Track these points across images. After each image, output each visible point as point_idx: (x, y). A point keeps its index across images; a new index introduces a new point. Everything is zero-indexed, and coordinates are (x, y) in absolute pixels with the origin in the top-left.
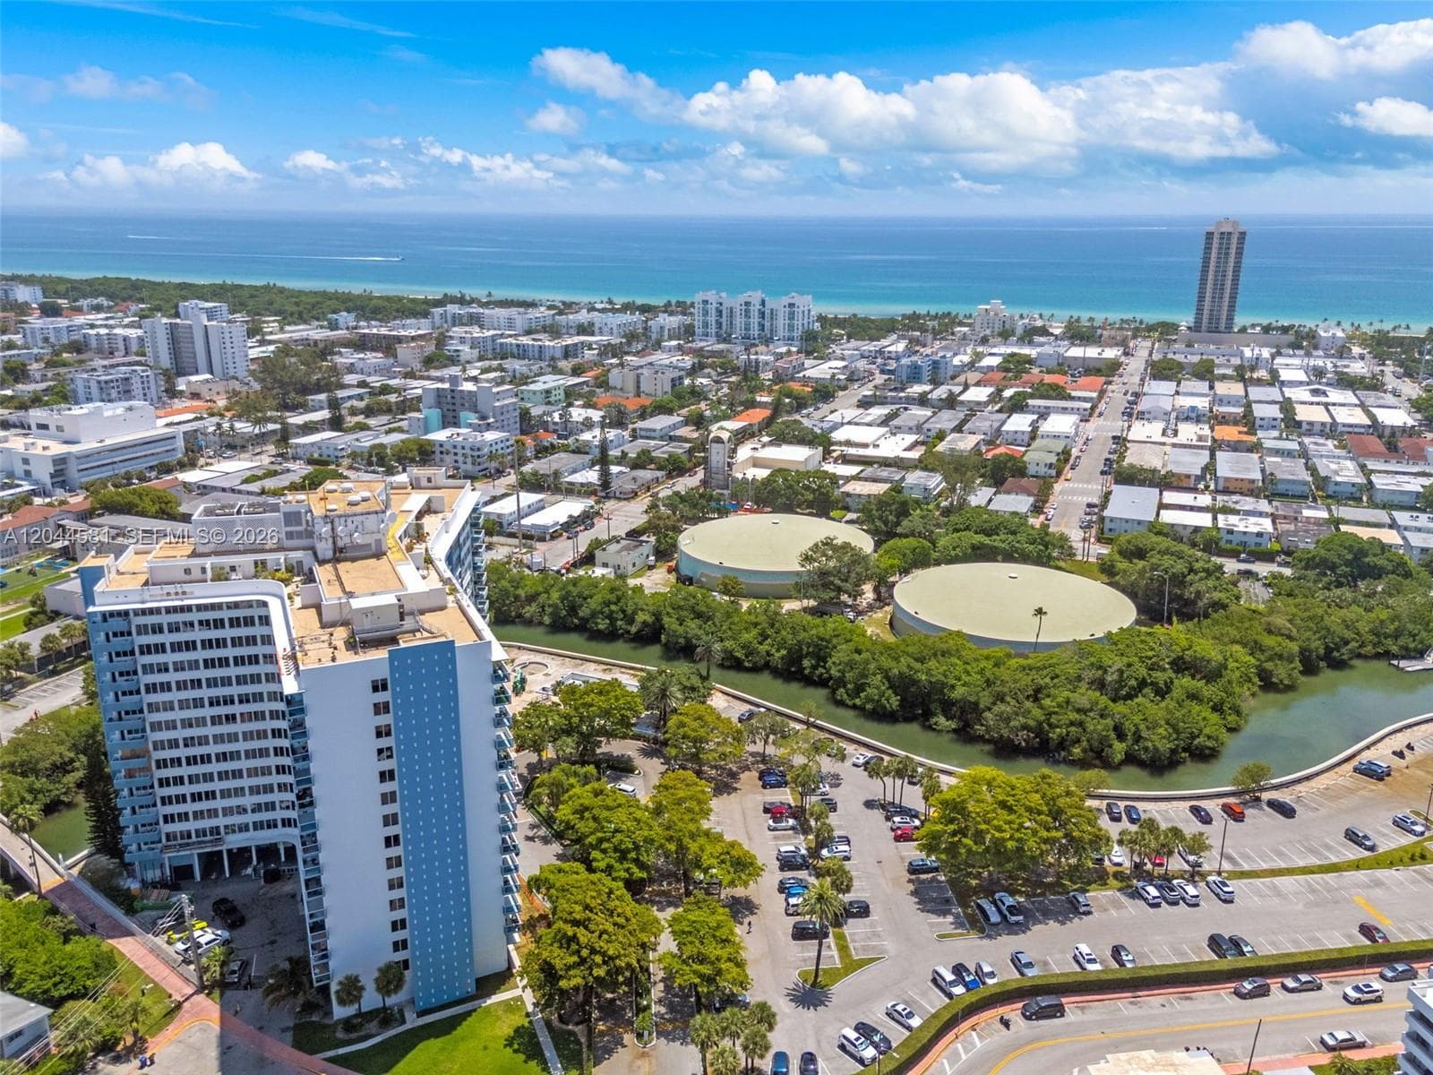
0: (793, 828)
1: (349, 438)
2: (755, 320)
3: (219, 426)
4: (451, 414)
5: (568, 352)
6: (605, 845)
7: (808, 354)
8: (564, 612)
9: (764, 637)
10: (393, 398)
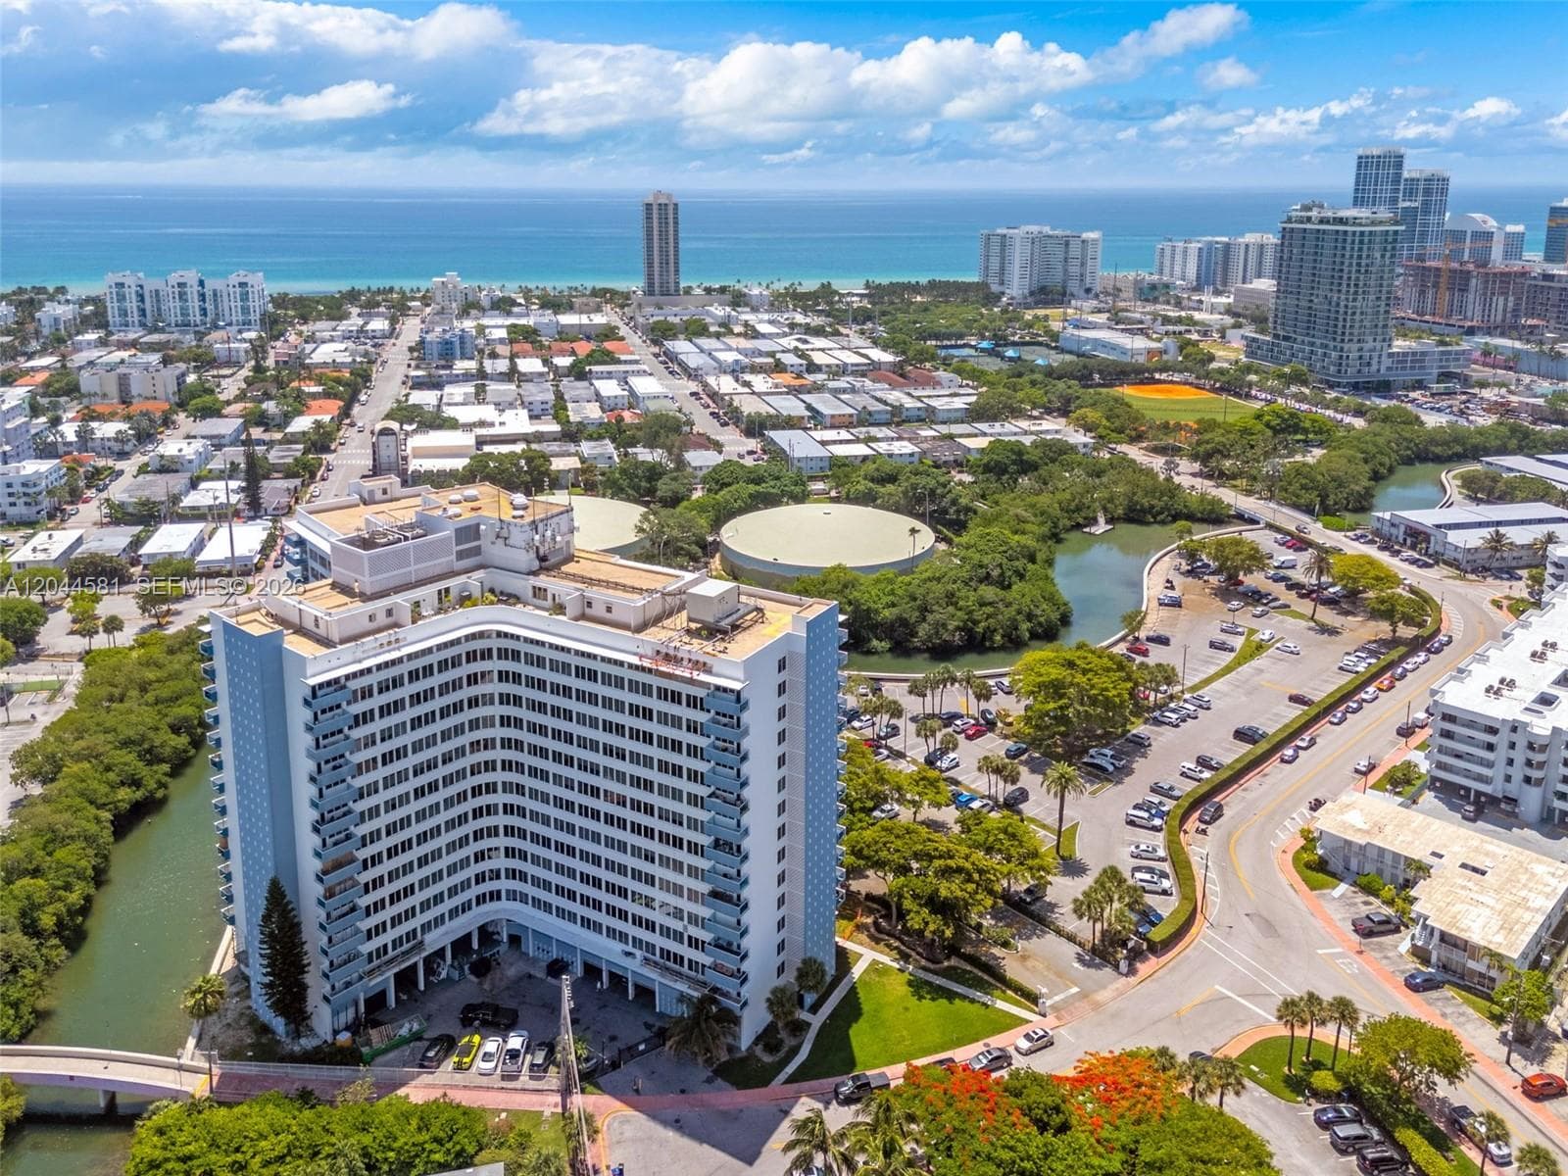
2: (194, 304)
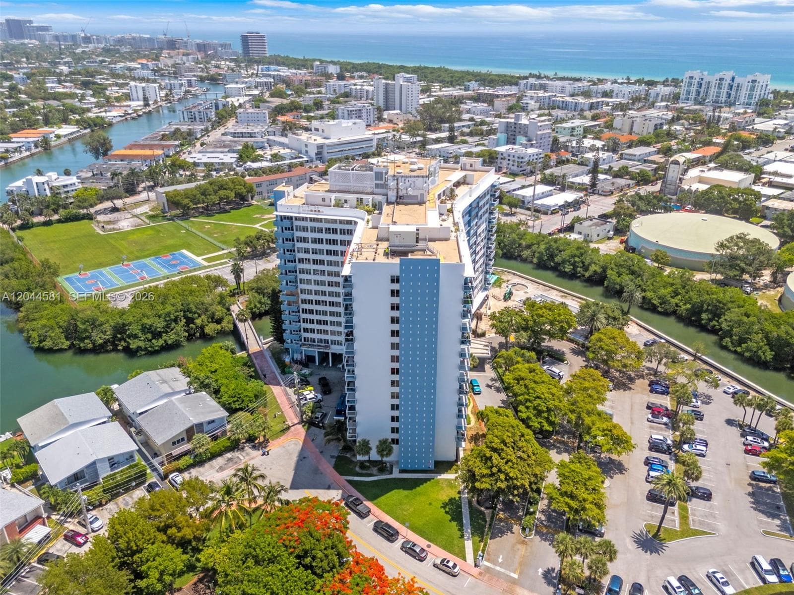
0: (665, 424)
1: (456, 147)
3: (394, 136)
4: (513, 137)
5: (592, 107)
6: (528, 404)
7: (760, 115)
8: (546, 258)
9: (676, 293)
10: (485, 128)
